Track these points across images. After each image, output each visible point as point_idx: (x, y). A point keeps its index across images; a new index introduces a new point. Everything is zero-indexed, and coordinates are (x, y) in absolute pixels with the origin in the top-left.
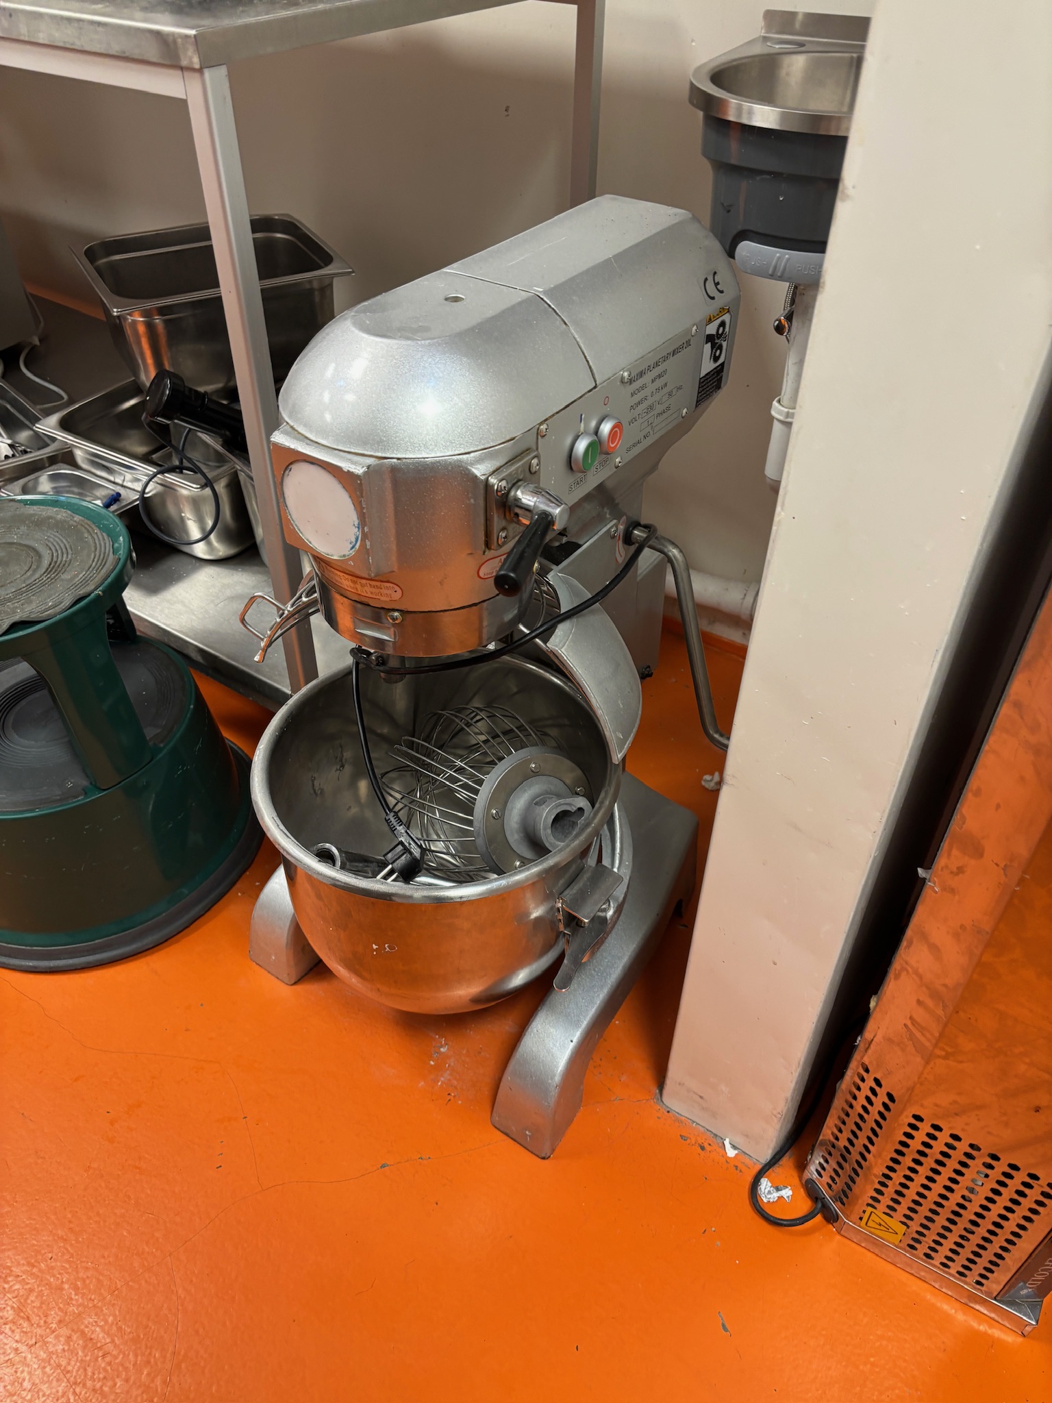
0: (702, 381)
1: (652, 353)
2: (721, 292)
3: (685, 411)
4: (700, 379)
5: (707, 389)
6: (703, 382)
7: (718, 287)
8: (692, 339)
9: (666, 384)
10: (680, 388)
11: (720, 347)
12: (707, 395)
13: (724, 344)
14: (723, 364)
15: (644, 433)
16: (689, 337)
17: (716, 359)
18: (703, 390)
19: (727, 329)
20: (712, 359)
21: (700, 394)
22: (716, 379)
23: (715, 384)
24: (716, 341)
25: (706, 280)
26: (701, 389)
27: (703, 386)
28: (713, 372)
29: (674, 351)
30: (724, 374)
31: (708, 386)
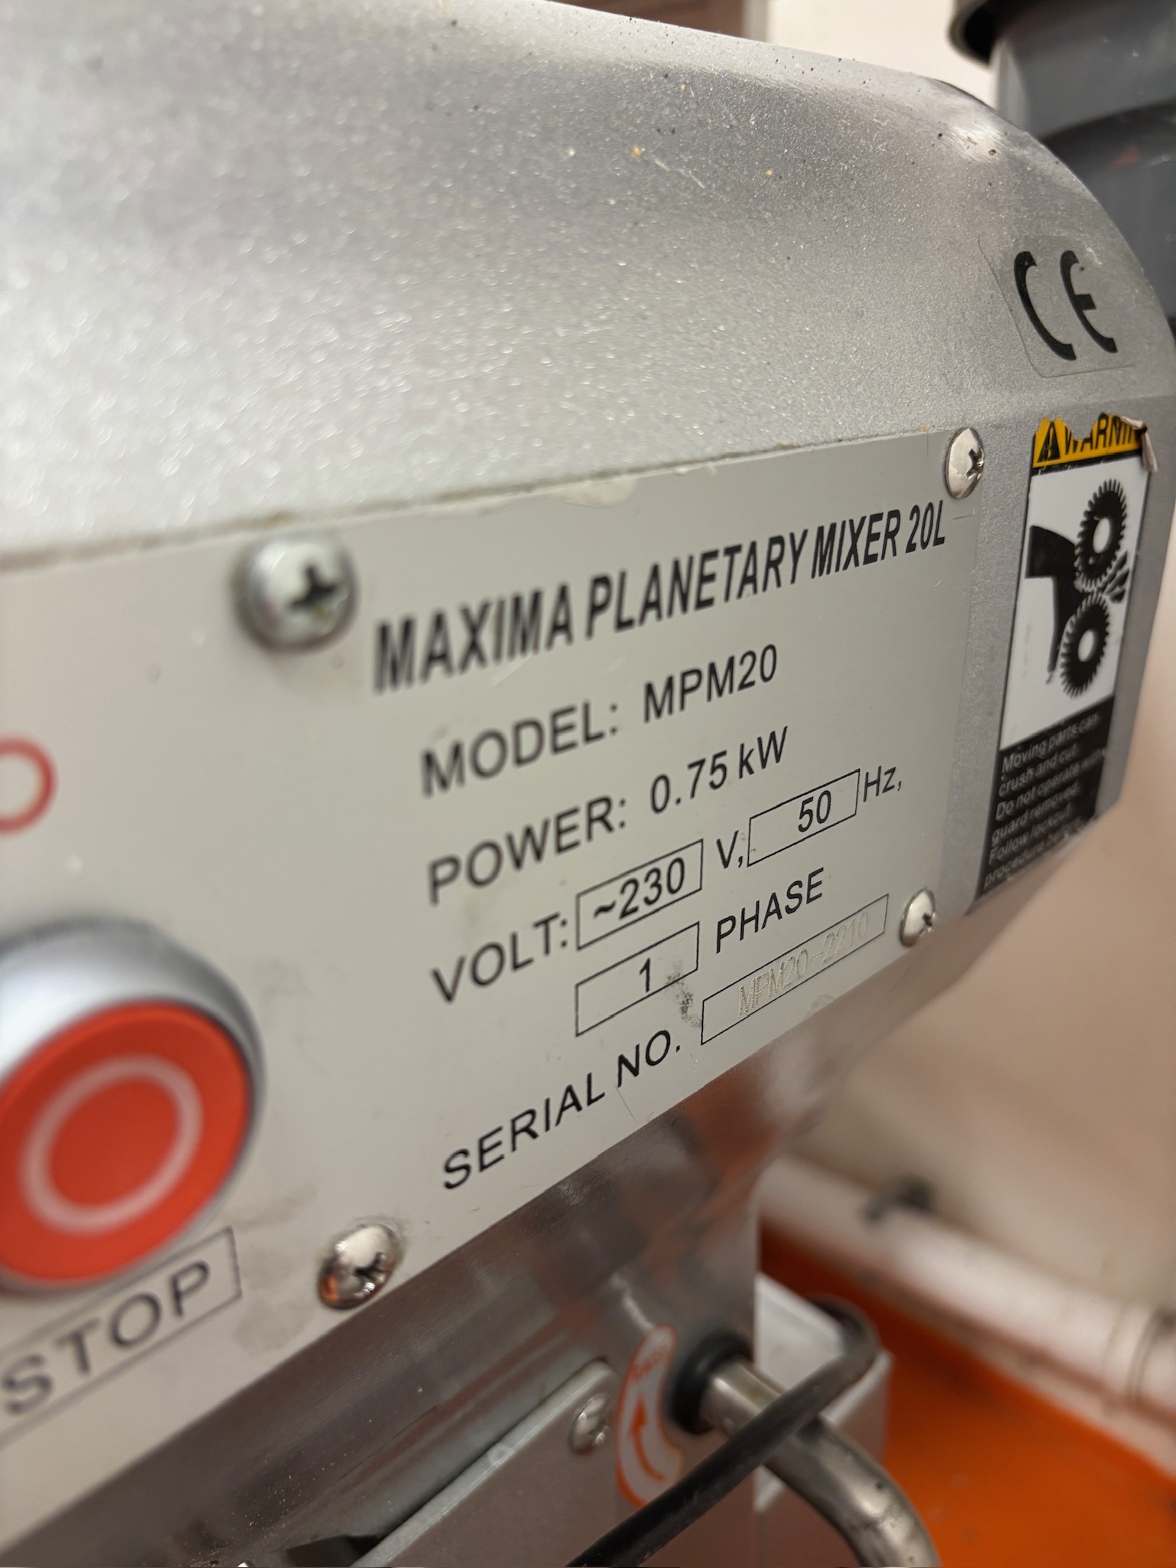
0: (1010, 764)
1: (627, 481)
2: (1109, 345)
3: (919, 907)
4: (1003, 754)
5: (1037, 812)
6: (1016, 773)
7: (1088, 313)
8: (950, 508)
9: (774, 747)
10: (879, 783)
11: (1097, 620)
12: (1033, 843)
13: (1117, 613)
14: (1105, 709)
15: (627, 1037)
16: (937, 495)
17: (1079, 675)
18: (1018, 813)
19: (1129, 544)
20: (1060, 670)
21: (1001, 834)
22: (1075, 770)
23: (1072, 792)
24: (1081, 584)
25: (1023, 262)
26: (1006, 808)
27: (1013, 796)
28: (1060, 738)
29: (826, 539)
30: (1111, 754)
31: (1040, 800)
